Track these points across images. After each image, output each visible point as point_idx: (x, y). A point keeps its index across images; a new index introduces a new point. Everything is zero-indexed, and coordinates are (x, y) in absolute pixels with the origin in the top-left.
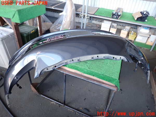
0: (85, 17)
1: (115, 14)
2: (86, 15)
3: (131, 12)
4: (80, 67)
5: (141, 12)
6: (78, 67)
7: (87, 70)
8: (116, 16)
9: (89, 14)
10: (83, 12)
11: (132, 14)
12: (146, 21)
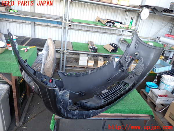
0: (65, 53)
1: (92, 48)
2: (66, 51)
3: (102, 44)
4: (121, 109)
5: (110, 44)
6: (119, 110)
7: (127, 110)
8: (93, 50)
9: (69, 50)
10: (62, 48)
11: (104, 46)
12: (117, 51)
